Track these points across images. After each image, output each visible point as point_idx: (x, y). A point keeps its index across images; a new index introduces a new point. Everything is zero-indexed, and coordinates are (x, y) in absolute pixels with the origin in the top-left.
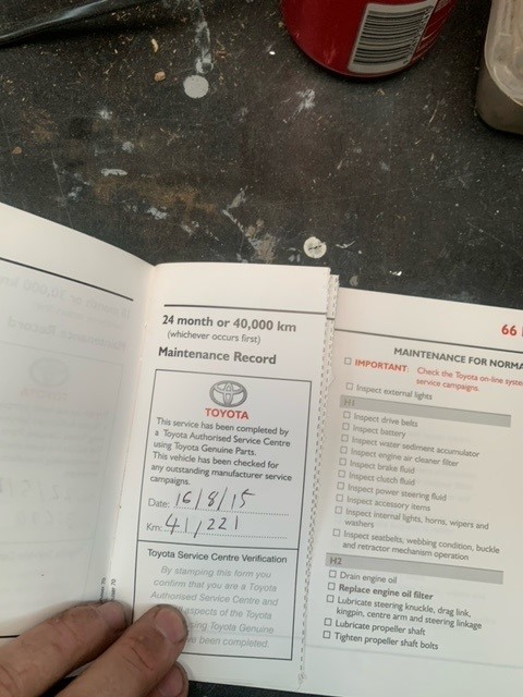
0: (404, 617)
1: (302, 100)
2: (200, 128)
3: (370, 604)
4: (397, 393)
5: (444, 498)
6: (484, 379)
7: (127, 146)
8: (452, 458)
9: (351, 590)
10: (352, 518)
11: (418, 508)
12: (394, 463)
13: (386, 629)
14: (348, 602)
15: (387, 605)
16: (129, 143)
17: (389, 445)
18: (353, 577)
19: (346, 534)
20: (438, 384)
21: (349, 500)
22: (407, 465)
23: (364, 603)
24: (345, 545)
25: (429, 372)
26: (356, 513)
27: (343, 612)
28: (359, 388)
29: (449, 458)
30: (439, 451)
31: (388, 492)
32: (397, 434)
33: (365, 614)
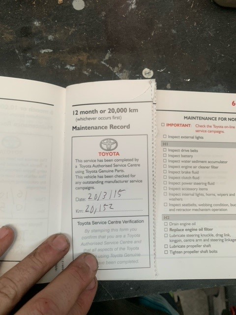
0: (201, 240)
1: (130, 5)
2: (84, 24)
3: (184, 236)
4: (187, 137)
5: (213, 184)
6: (226, 127)
7: (50, 37)
8: (215, 165)
9: (175, 230)
10: (172, 197)
11: (202, 189)
12: (189, 170)
13: (193, 246)
14: (175, 236)
15: (192, 236)
16: (51, 36)
17: (186, 162)
18: (175, 225)
19: (170, 205)
20: (206, 131)
21: (169, 189)
22: (195, 170)
23: (182, 236)
24: (170, 210)
25: (201, 126)
26: (173, 195)
27: (173, 241)
28: (169, 137)
29: (214, 165)
30: (209, 162)
31: (187, 184)
32: (189, 156)
33: (183, 240)
